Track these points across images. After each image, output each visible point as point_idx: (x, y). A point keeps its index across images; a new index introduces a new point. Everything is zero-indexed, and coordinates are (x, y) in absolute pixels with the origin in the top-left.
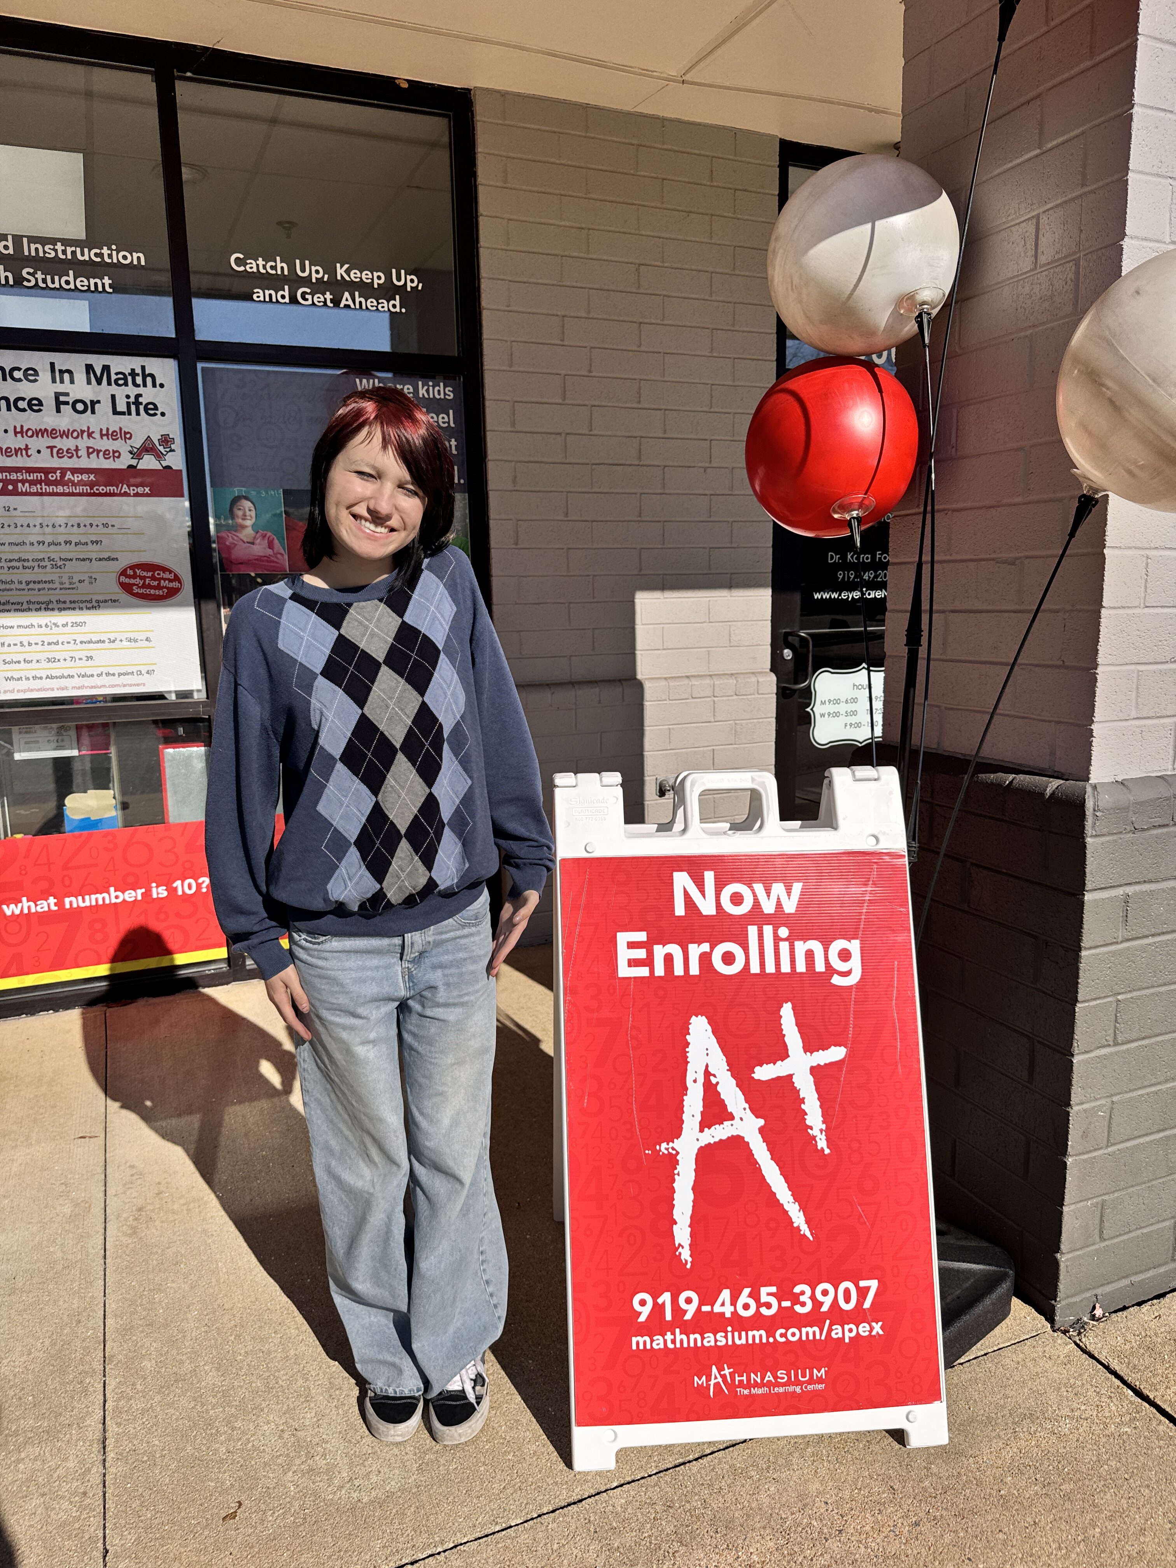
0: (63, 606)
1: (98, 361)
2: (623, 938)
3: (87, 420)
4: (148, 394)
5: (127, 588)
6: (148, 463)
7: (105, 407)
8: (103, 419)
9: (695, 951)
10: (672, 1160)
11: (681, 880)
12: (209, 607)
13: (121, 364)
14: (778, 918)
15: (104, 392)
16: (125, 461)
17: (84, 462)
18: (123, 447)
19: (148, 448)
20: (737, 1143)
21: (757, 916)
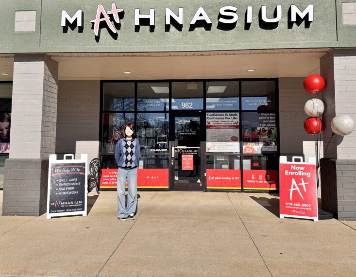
0: (224, 141)
1: (230, 113)
2: (286, 171)
3: (229, 120)
4: (236, 117)
5: (232, 139)
6: (235, 125)
7: (231, 118)
8: (231, 120)
9: (293, 173)
10: (290, 191)
11: (292, 166)
12: (241, 142)
13: (233, 113)
14: (302, 170)
15: (231, 117)
16: (233, 124)
17: (228, 125)
18: (232, 123)
19: (235, 123)
20: (296, 190)
21: (300, 170)
